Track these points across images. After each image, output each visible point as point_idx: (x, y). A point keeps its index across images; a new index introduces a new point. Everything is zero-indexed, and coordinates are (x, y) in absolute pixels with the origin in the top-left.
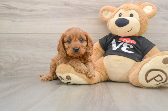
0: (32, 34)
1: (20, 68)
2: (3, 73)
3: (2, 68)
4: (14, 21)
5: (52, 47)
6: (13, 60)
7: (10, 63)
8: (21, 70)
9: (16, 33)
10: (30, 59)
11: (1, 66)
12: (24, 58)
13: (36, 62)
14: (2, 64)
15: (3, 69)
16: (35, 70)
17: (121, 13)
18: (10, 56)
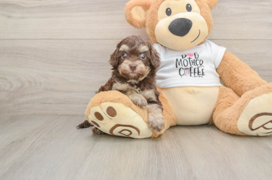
0: (44, 40)
1: (24, 99)
4: (9, 17)
5: (78, 64)
6: (12, 86)
7: (7, 91)
8: (27, 103)
9: (15, 39)
10: (41, 84)
12: (30, 82)
13: (52, 90)
16: (50, 103)
17: (169, 8)
18: (6, 79)
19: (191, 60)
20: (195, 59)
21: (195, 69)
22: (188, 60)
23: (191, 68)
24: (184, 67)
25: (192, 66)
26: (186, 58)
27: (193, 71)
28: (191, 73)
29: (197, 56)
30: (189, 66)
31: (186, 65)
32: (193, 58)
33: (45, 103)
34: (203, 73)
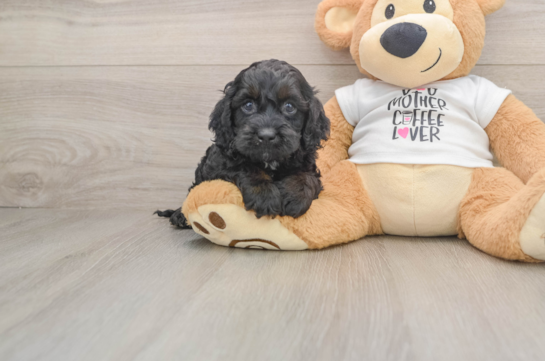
1: (97, 181)
2: (43, 197)
3: (38, 181)
6: (74, 155)
7: (65, 165)
8: (102, 189)
10: (128, 151)
11: (35, 175)
12: (108, 148)
13: (149, 164)
14: (39, 169)
15: (42, 183)
16: (145, 189)
17: (391, 5)
18: (63, 142)
19: (419, 95)
20: (429, 96)
21: (423, 113)
22: (413, 96)
23: (415, 111)
24: (401, 108)
25: (419, 106)
26: (410, 93)
27: (419, 117)
28: (415, 120)
29: (432, 91)
30: (412, 107)
31: (406, 104)
32: (424, 93)
33: (136, 189)
34: (439, 122)
